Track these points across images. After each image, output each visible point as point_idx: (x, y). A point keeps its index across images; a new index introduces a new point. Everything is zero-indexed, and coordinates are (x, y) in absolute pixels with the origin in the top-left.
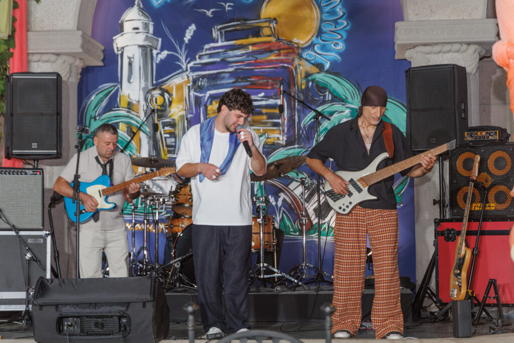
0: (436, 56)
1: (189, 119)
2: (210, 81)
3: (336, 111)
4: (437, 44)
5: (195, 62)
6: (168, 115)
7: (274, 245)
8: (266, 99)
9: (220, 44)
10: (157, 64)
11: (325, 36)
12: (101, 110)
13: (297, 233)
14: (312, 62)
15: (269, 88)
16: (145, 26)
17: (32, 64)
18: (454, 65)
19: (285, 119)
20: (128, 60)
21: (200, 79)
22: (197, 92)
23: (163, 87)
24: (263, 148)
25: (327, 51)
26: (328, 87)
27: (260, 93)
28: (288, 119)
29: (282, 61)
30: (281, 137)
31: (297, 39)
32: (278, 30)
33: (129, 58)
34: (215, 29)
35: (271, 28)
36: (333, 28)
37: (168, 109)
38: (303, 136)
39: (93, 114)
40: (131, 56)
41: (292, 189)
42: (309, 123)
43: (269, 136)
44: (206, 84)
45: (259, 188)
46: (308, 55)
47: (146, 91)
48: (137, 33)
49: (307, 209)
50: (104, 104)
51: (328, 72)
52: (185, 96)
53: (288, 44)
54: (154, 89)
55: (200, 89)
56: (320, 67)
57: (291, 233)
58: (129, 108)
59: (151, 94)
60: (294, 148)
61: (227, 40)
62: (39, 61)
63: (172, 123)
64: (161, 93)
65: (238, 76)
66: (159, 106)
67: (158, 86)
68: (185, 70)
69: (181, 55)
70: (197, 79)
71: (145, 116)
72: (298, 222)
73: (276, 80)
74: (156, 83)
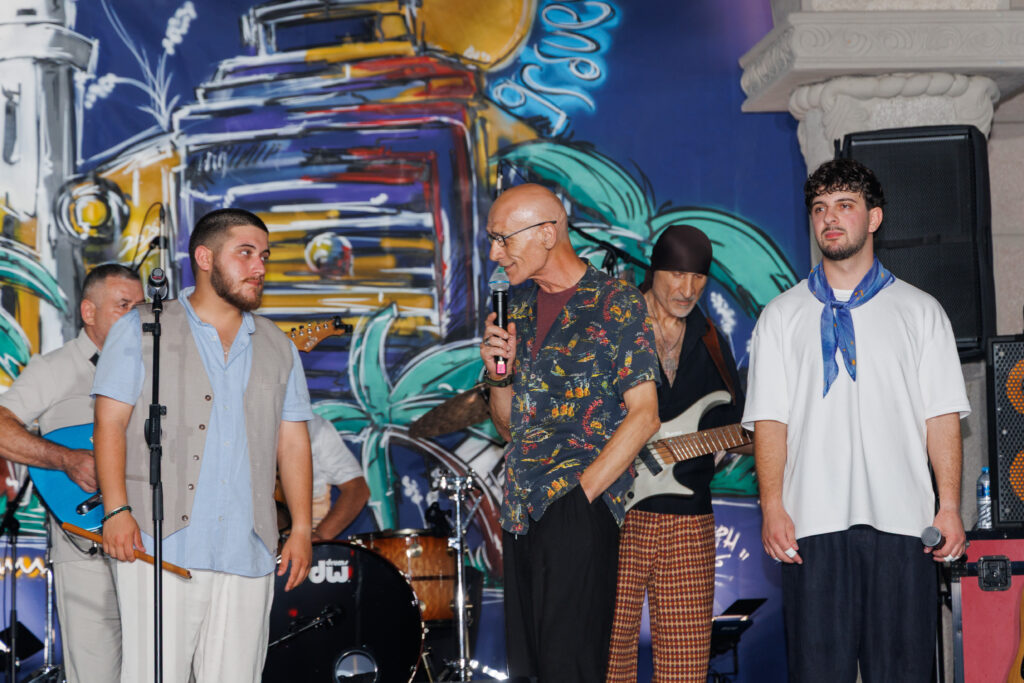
0: (886, 103)
1: (178, 266)
2: (236, 160)
4: (891, 72)
5: (194, 108)
6: (117, 253)
8: (394, 211)
9: (263, 58)
10: (86, 111)
11: (552, 45)
14: (519, 111)
16: (53, 7)
18: (971, 130)
19: (445, 267)
20: (5, 100)
21: (209, 154)
22: (201, 191)
23: (104, 175)
24: (387, 345)
25: (559, 84)
26: (562, 182)
27: (376, 194)
28: (453, 265)
29: (435, 109)
30: (435, 316)
31: (477, 48)
32: (424, 24)
33: (8, 94)
34: (249, 18)
35: (404, 17)
36: (572, 24)
37: (118, 236)
40: (14, 88)
41: (466, 460)
43: (403, 313)
44: (225, 169)
45: (374, 456)
46: (505, 93)
47: (57, 187)
48: (29, 24)
51: (559, 140)
52: (165, 201)
53: (451, 63)
54: (79, 181)
55: (209, 181)
56: (539, 125)
58: (7, 236)
59: (70, 195)
60: (471, 346)
61: (282, 48)
64: (97, 192)
65: (317, 147)
66: (92, 227)
67: (91, 174)
68: (165, 129)
69: (154, 88)
70: (201, 154)
71: (54, 256)
72: (481, 550)
73: (419, 161)
74: (84, 165)
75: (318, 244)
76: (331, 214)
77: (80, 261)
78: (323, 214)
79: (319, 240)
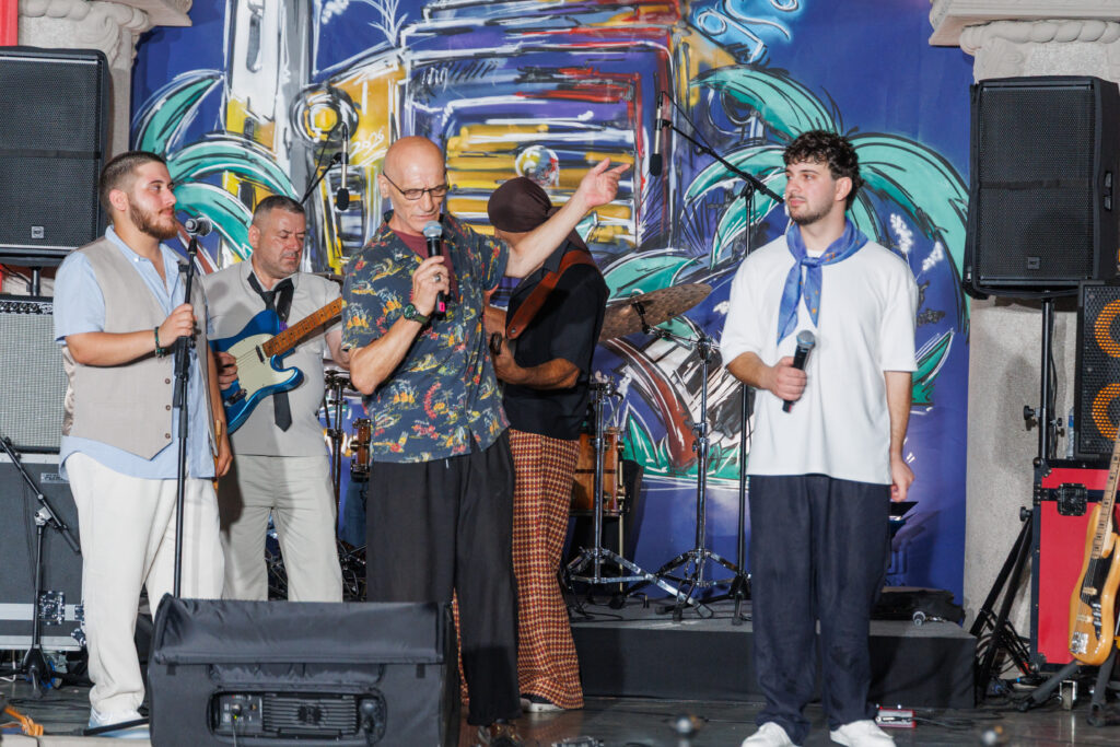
0: (1041, 48)
2: (457, 74)
3: (776, 167)
4: (1045, 19)
5: (421, 26)
7: (619, 502)
8: (599, 127)
10: (321, 23)
12: (178, 137)
13: (664, 470)
14: (718, 38)
15: (606, 99)
17: (25, 20)
18: (1093, 81)
19: (643, 181)
20: (250, 13)
21: (432, 69)
22: (424, 104)
23: (336, 85)
25: (757, 14)
26: (757, 105)
27: (583, 111)
28: (650, 179)
29: (641, 34)
30: (632, 229)
33: (254, 9)
38: (687, 225)
39: (158, 147)
40: (259, 2)
41: (655, 359)
42: (705, 193)
43: (603, 223)
44: (446, 83)
46: (708, 21)
47: (294, 94)
49: (691, 409)
50: (186, 121)
51: (756, 66)
52: (390, 110)
54: (313, 90)
55: (431, 94)
56: (738, 52)
57: (648, 468)
58: (247, 137)
59: (306, 102)
62: (43, 15)
63: (357, 178)
64: (330, 101)
65: (529, 65)
66: (323, 132)
67: (325, 84)
68: (393, 45)
69: (385, 7)
70: (425, 68)
71: (288, 157)
72: (665, 440)
73: (624, 82)
74: (318, 75)
75: (528, 156)
76: (541, 129)
77: (311, 162)
78: (534, 127)
79: (529, 151)
